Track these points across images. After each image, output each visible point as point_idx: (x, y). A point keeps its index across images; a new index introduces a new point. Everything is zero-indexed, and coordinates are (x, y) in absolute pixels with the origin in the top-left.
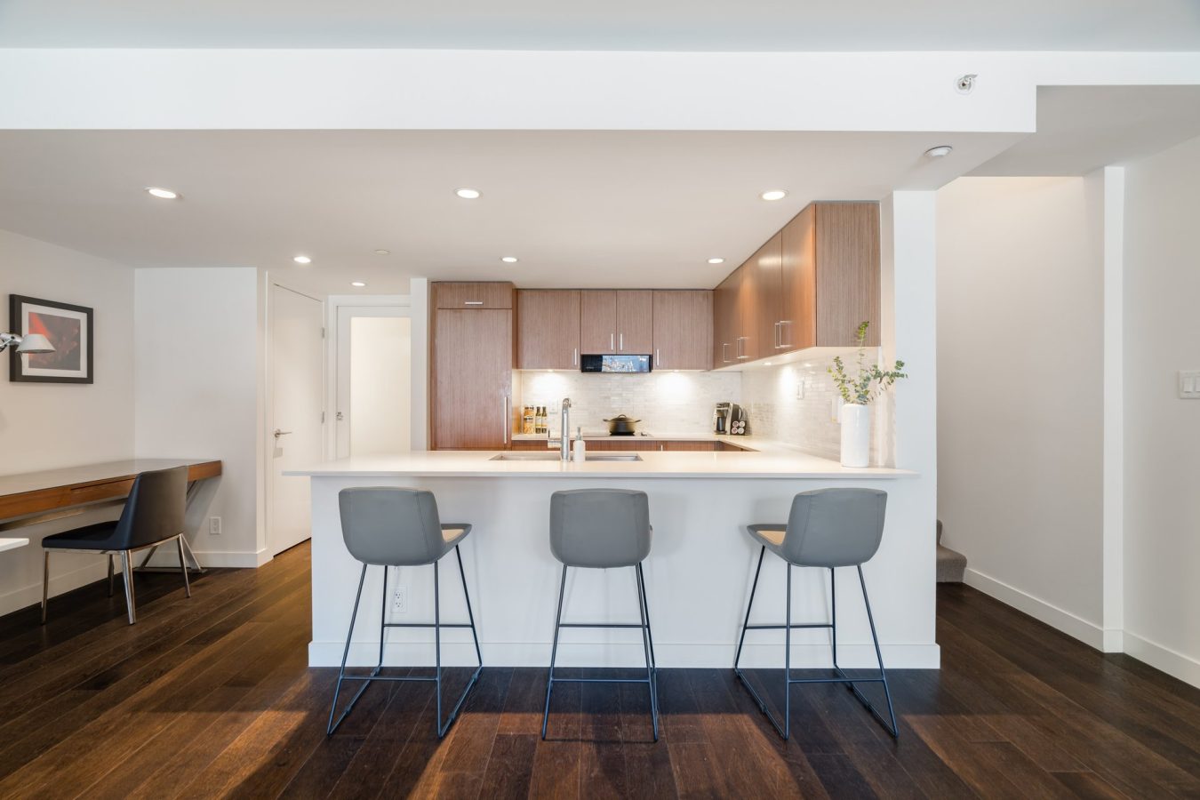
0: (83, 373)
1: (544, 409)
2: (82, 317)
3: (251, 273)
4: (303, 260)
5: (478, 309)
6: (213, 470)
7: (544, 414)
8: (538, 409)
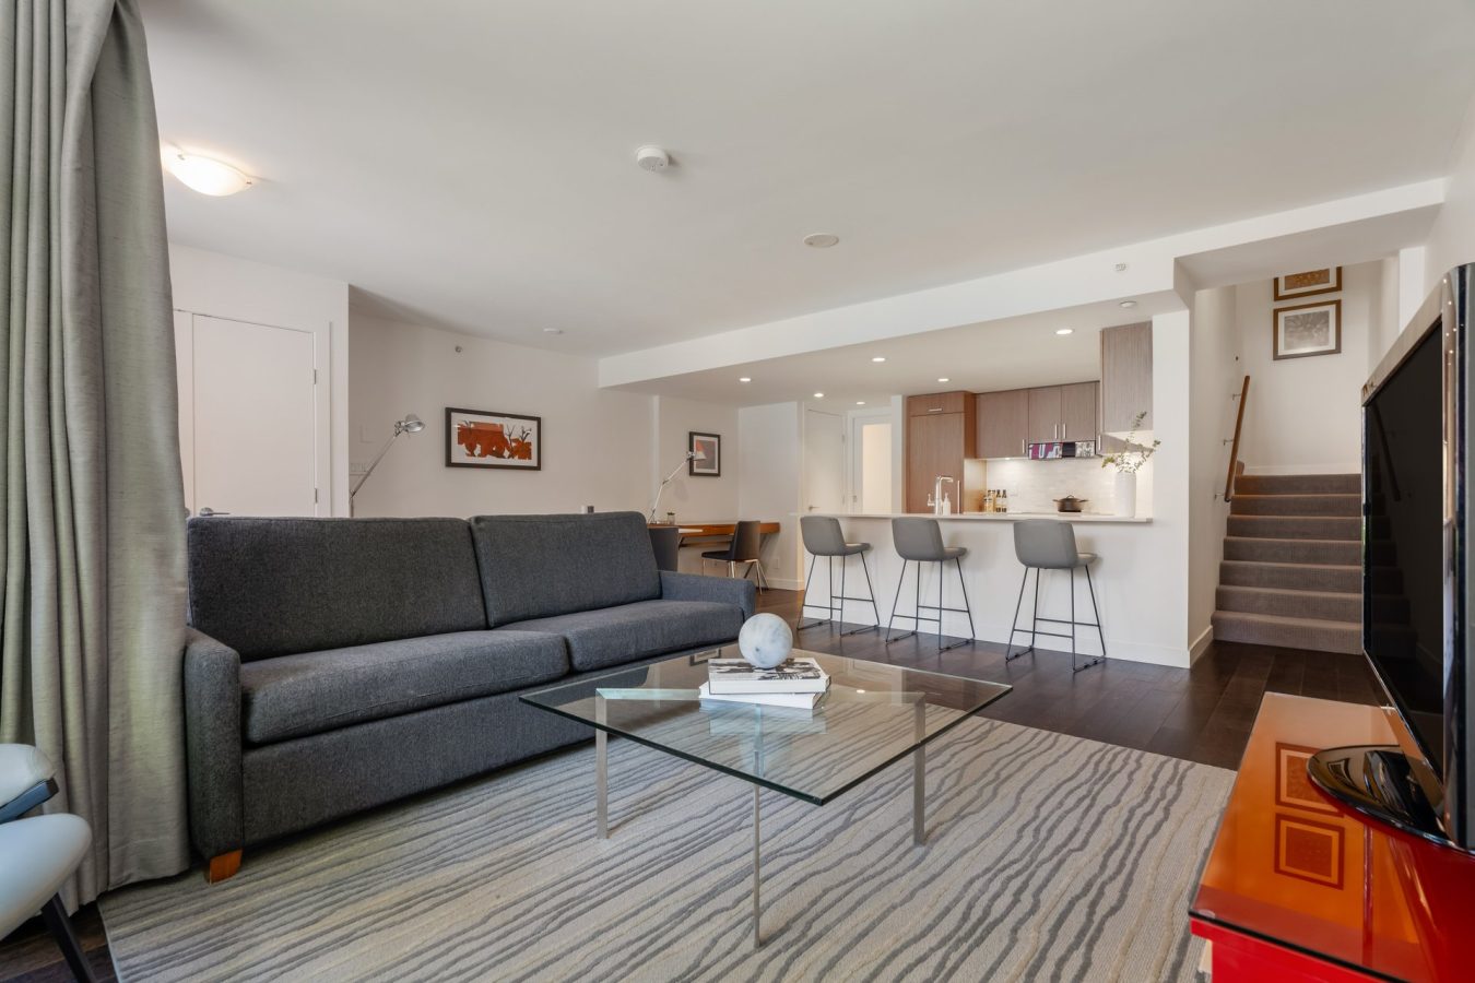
0: (716, 471)
1: (1004, 492)
2: (716, 440)
3: (794, 405)
4: (819, 395)
5: (939, 414)
6: (774, 529)
7: (1005, 496)
8: (999, 492)
